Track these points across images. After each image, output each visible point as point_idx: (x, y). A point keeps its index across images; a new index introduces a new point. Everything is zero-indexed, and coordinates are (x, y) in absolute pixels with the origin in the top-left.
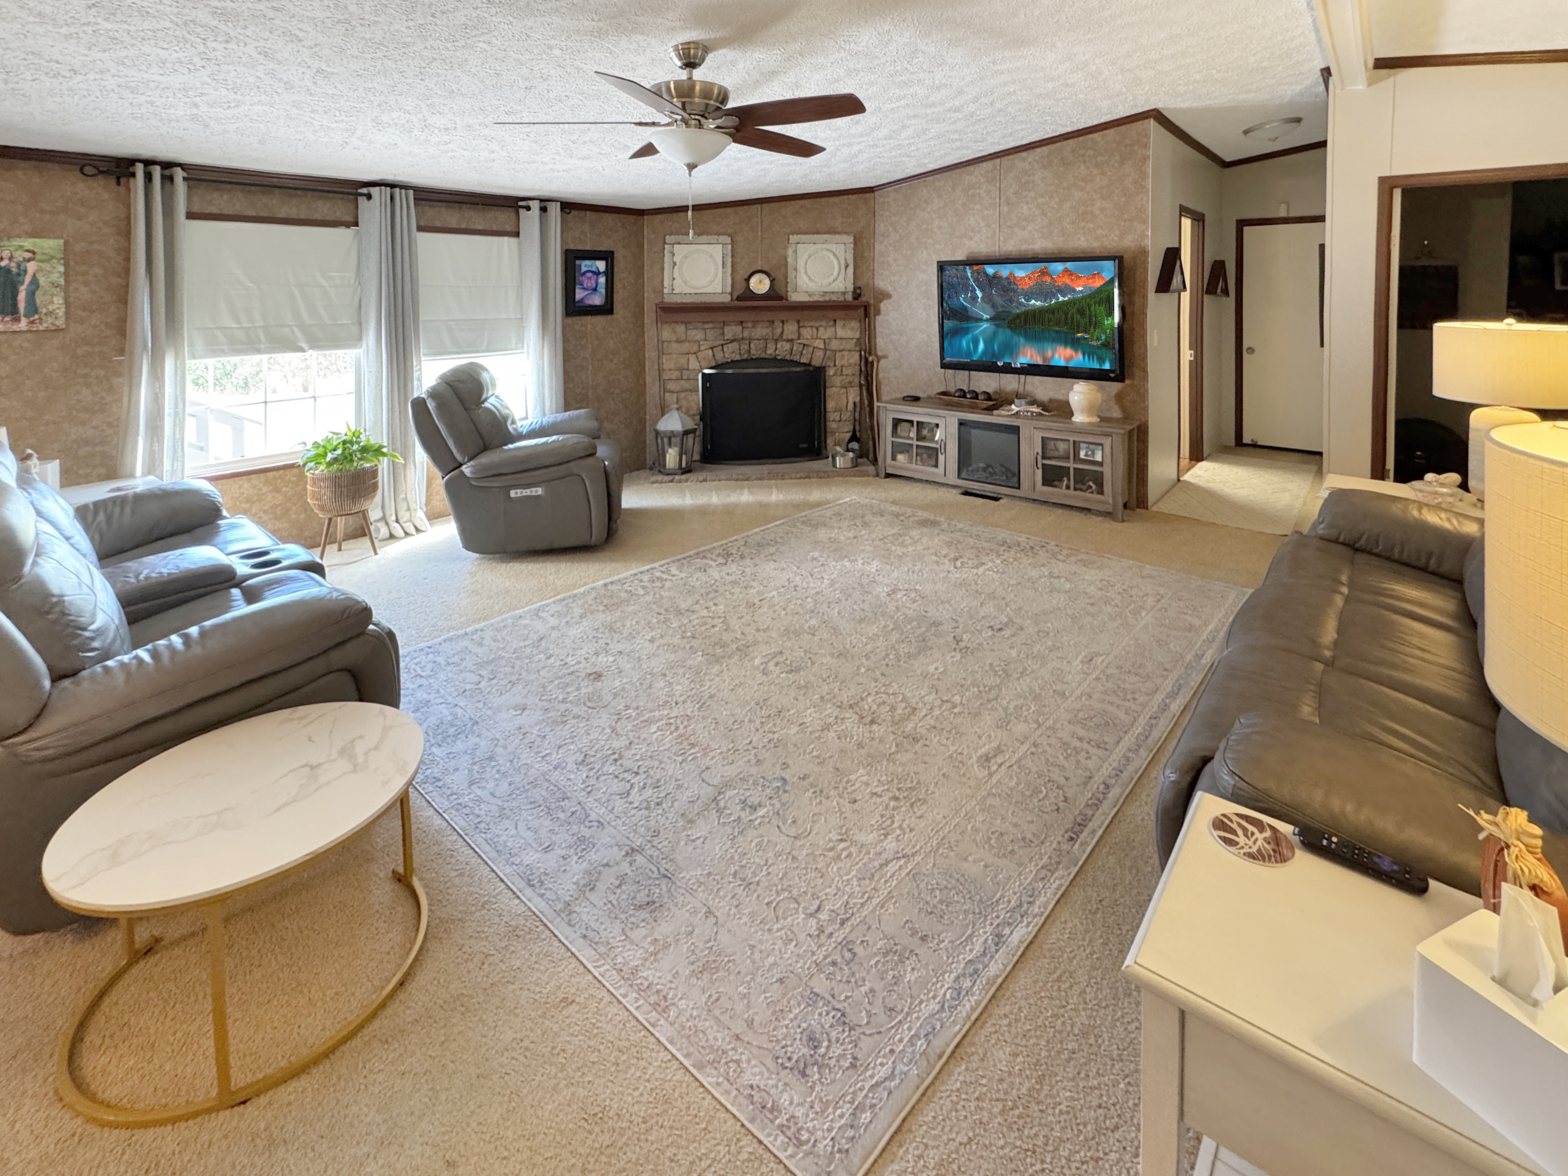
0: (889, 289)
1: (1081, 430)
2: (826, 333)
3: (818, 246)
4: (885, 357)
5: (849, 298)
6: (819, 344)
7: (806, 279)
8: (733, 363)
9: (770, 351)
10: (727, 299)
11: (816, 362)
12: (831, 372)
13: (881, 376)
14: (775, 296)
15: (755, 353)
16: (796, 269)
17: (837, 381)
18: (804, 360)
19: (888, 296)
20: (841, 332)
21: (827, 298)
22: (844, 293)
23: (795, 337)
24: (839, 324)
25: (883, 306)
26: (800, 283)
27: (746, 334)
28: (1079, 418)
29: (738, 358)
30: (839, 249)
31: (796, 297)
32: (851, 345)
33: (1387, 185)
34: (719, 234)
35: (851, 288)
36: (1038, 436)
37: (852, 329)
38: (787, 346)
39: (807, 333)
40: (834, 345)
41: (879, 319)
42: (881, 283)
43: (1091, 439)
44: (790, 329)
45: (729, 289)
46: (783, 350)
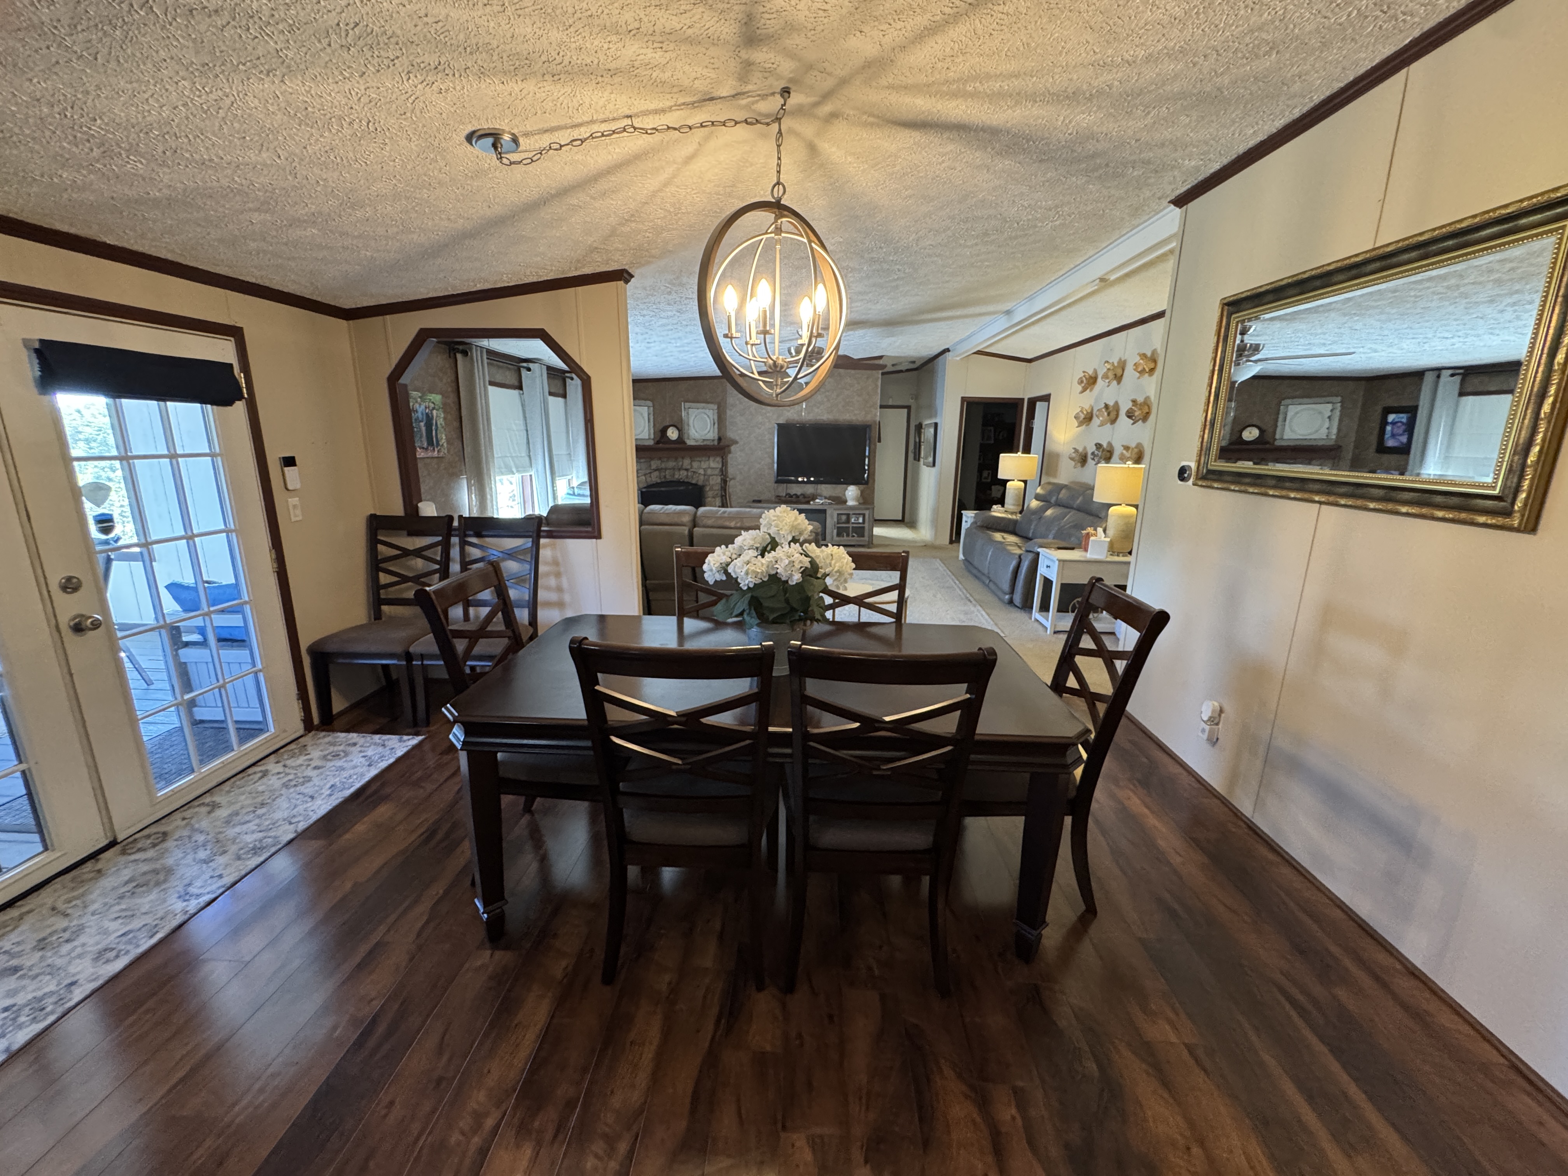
0: (737, 438)
1: (852, 508)
2: (704, 465)
3: (700, 410)
4: (734, 479)
5: (716, 443)
6: (702, 472)
7: (694, 431)
8: (656, 485)
9: (677, 476)
10: (651, 443)
11: (700, 483)
12: (708, 489)
13: (731, 490)
14: (680, 440)
15: (669, 478)
16: (688, 425)
17: (710, 494)
18: (694, 482)
19: (736, 442)
20: (712, 465)
21: (705, 443)
22: (713, 440)
23: (689, 467)
24: (711, 459)
25: (733, 448)
26: (691, 434)
27: (663, 466)
28: (850, 503)
29: (659, 481)
30: (710, 413)
31: (690, 443)
32: (717, 472)
33: (963, 399)
34: (645, 400)
35: (716, 438)
36: (835, 513)
37: (718, 462)
38: (685, 473)
39: (695, 465)
40: (709, 472)
41: (730, 456)
42: (731, 434)
43: (857, 512)
44: (686, 462)
45: (652, 437)
46: (681, 475)
